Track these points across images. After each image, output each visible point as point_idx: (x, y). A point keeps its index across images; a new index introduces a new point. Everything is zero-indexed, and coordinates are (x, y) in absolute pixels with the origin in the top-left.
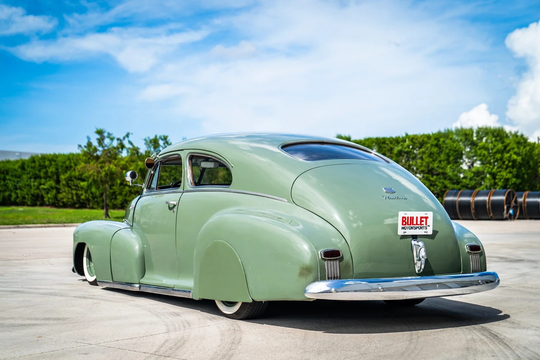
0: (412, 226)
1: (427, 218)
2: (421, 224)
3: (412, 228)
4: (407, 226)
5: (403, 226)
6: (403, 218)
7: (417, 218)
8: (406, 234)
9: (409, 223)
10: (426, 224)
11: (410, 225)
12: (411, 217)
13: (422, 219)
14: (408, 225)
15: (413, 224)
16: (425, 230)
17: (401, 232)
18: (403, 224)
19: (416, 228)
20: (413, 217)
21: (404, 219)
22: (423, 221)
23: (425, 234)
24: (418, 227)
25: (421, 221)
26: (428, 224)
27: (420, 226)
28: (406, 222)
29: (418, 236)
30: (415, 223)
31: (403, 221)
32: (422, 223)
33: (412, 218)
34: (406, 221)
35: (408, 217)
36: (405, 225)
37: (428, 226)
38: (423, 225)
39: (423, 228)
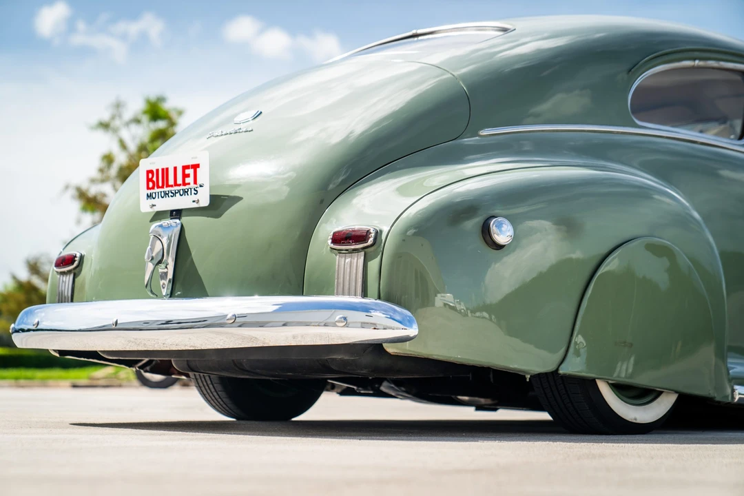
0: (165, 189)
1: (196, 167)
2: (184, 184)
3: (165, 194)
4: (156, 190)
5: (149, 192)
6: (149, 172)
8: (156, 209)
9: (160, 184)
10: (195, 182)
11: (162, 187)
12: (163, 170)
13: (187, 171)
14: (158, 187)
15: (168, 186)
16: (194, 197)
17: (146, 207)
18: (148, 188)
19: (174, 194)
20: (167, 169)
21: (151, 176)
22: (188, 176)
23: (195, 205)
24: (179, 191)
25: (185, 176)
26: (199, 182)
27: (182, 187)
28: (153, 182)
29: (183, 213)
31: (149, 180)
32: (187, 180)
33: (165, 171)
34: (155, 179)
35: (157, 170)
36: (153, 188)
37: (201, 186)
38: (189, 184)
39: (189, 193)
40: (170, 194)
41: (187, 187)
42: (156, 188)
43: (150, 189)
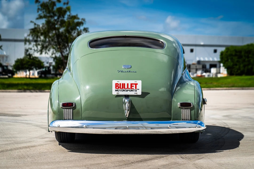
0: (123, 89)
1: (136, 84)
3: (123, 90)
4: (119, 89)
5: (116, 89)
7: (128, 84)
8: (119, 94)
9: (121, 87)
10: (136, 88)
11: (122, 88)
12: (122, 84)
13: (132, 85)
14: (120, 88)
15: (124, 88)
16: (136, 92)
17: (114, 93)
18: (116, 88)
19: (127, 91)
20: (124, 84)
21: (117, 85)
22: (133, 86)
23: (136, 94)
24: (129, 90)
25: (131, 86)
27: (130, 89)
28: (118, 87)
29: (129, 96)
30: (126, 87)
31: (116, 86)
32: (133, 87)
34: (119, 86)
35: (120, 84)
36: (118, 88)
37: (138, 89)
38: (133, 88)
39: (133, 91)
40: (125, 91)
41: (133, 89)
42: (119, 88)
43: (117, 88)
